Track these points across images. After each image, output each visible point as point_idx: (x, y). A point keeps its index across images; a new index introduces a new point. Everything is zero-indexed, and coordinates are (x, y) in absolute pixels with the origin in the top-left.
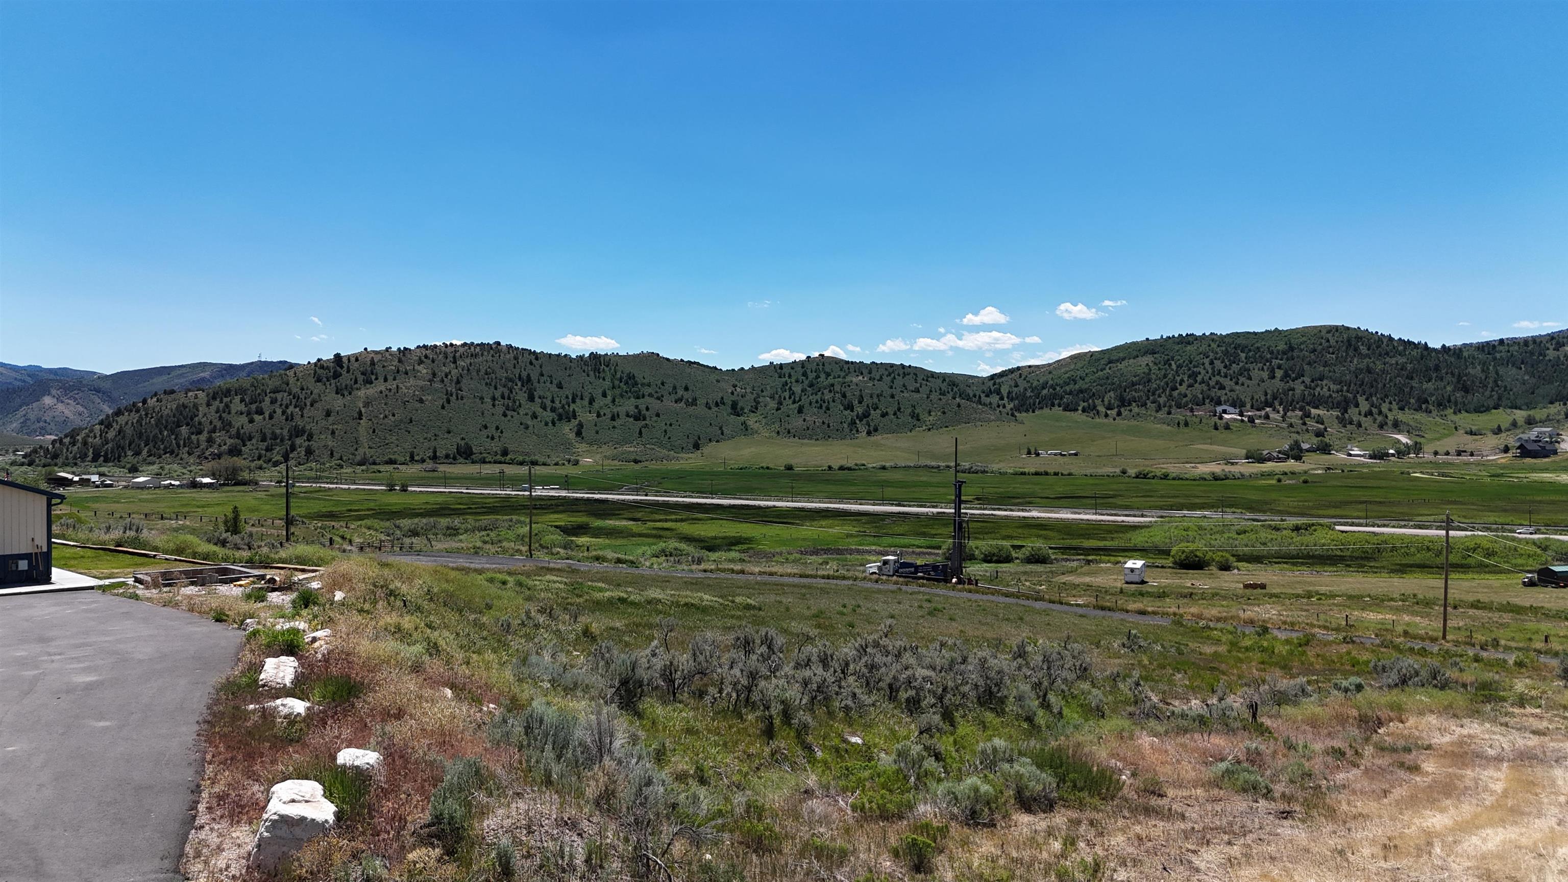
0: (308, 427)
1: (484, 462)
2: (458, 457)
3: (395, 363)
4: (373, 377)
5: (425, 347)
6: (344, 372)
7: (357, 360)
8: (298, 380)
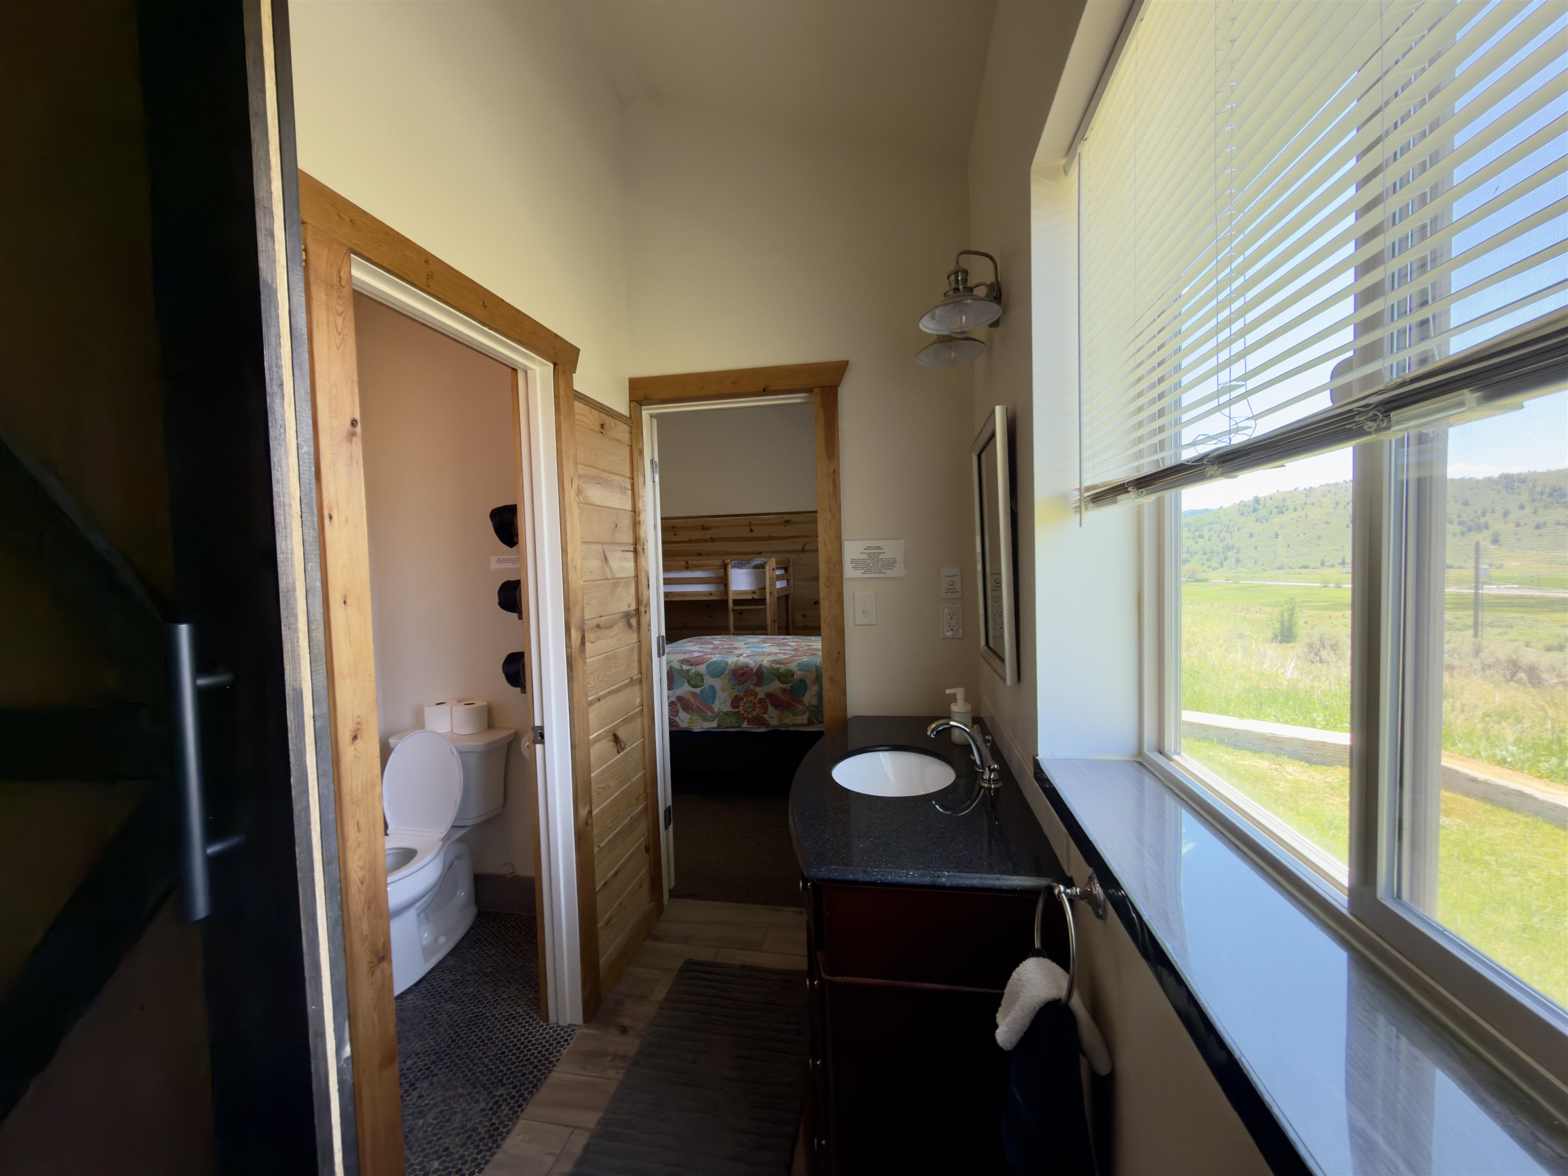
6: (1261, 507)
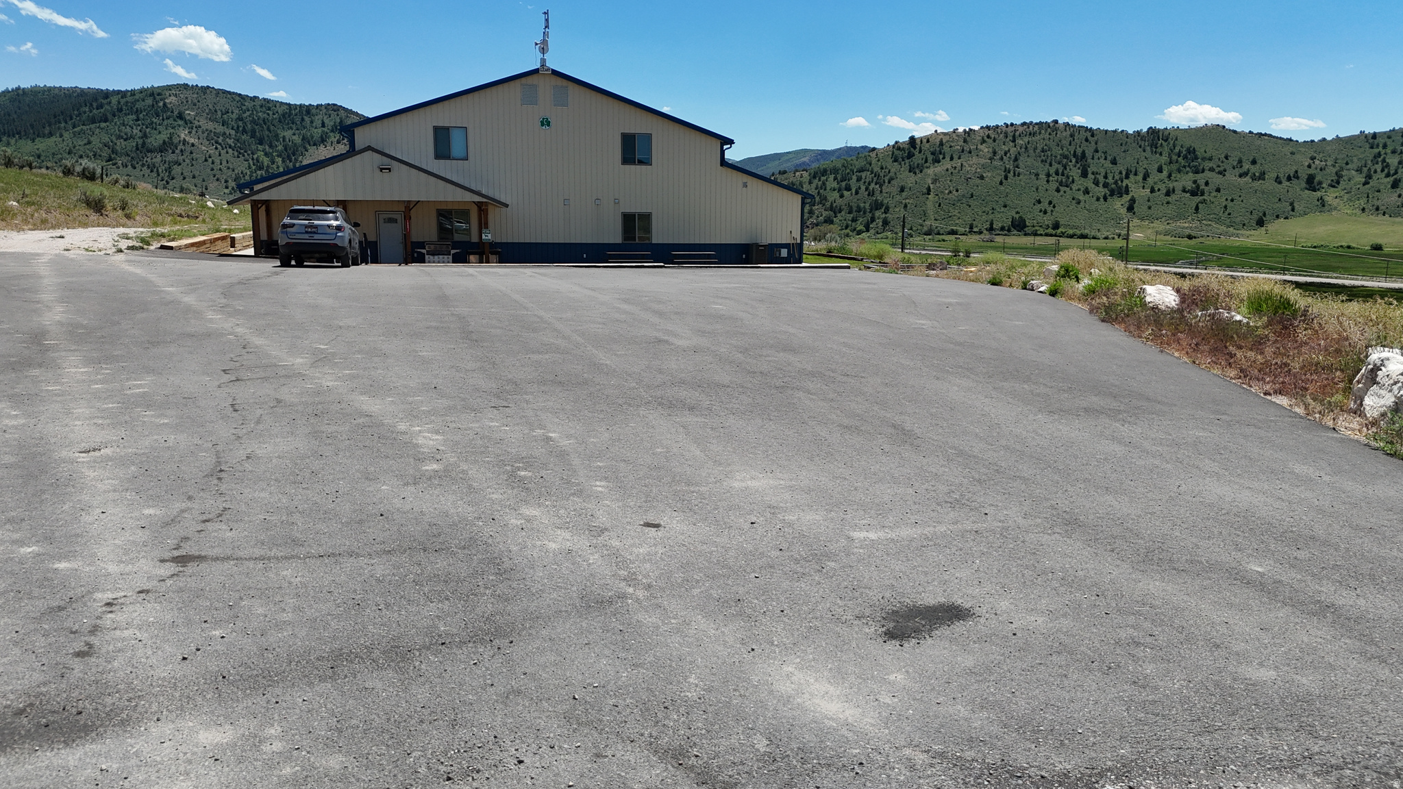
0: (885, 201)
1: (1035, 234)
2: (1013, 229)
3: (961, 143)
4: (941, 157)
5: (988, 127)
7: (928, 141)
8: (879, 161)
